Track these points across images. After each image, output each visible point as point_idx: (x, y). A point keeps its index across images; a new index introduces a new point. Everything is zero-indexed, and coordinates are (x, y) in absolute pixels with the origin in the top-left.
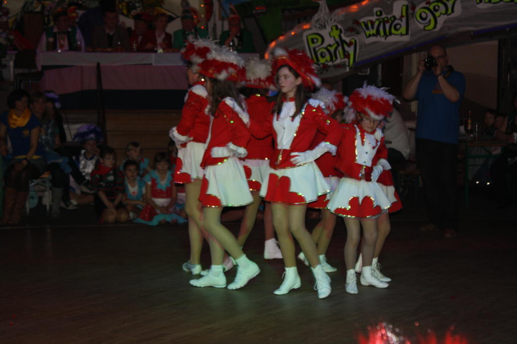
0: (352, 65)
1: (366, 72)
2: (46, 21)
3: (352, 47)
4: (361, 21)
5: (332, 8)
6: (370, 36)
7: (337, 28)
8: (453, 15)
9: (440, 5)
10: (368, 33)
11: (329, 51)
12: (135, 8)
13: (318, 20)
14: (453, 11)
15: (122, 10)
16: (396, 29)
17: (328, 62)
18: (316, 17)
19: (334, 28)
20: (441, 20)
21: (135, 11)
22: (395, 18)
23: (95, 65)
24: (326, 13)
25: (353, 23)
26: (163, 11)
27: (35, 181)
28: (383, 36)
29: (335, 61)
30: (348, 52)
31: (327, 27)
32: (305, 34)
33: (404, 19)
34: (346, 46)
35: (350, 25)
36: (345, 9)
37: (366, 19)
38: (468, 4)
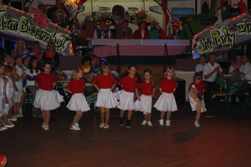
0: (233, 45)
1: (239, 48)
2: (95, 26)
3: (233, 37)
4: (237, 25)
5: (223, 19)
6: (241, 32)
7: (226, 28)
10: (240, 30)
11: (222, 39)
12: (134, 19)
13: (217, 24)
15: (128, 20)
17: (221, 44)
18: (216, 23)
19: (224, 28)
21: (134, 21)
23: (117, 45)
24: (221, 21)
25: (233, 26)
26: (146, 20)
27: (89, 96)
28: (247, 32)
29: (225, 43)
30: (231, 39)
31: (221, 27)
32: (211, 31)
34: (229, 36)
35: (232, 26)
36: (230, 19)
37: (239, 24)
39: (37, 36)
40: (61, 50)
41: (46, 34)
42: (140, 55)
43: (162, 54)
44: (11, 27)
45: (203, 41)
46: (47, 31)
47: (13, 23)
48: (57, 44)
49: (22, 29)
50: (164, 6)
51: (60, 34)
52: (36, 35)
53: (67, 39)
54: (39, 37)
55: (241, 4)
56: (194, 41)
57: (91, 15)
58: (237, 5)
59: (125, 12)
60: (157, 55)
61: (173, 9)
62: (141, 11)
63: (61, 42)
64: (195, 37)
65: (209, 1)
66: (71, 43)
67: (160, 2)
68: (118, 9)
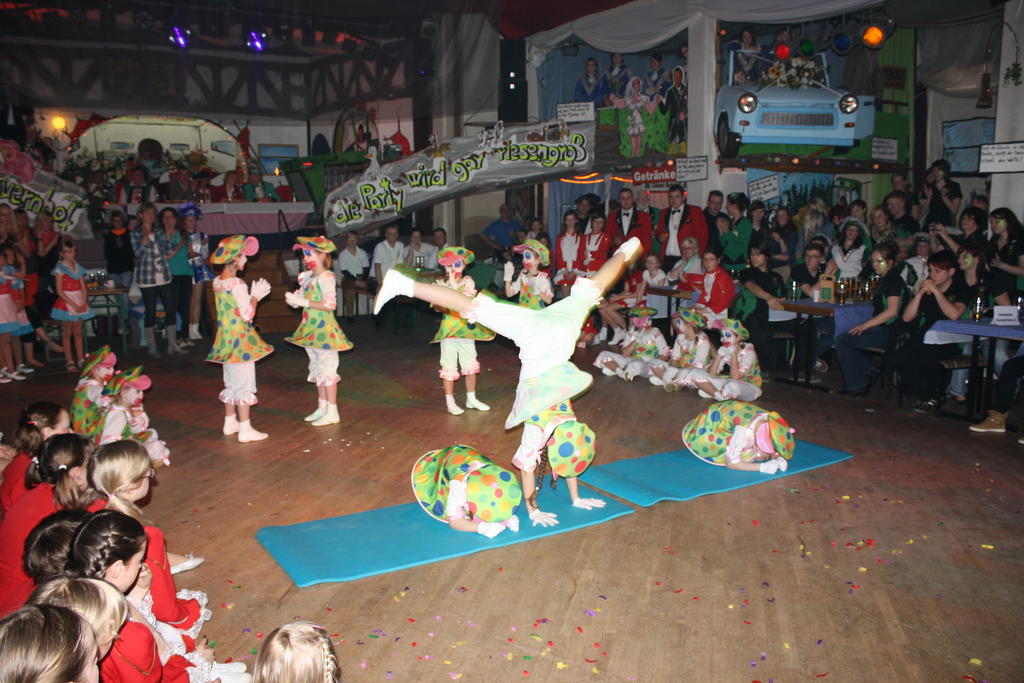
0: (400, 210)
3: (400, 196)
4: (408, 173)
5: (381, 163)
6: (414, 186)
7: (386, 180)
8: (482, 170)
9: (472, 161)
10: (412, 183)
11: (380, 200)
13: (370, 174)
14: (481, 166)
16: (436, 181)
17: (380, 208)
18: (368, 171)
19: (383, 180)
20: (472, 173)
22: (434, 172)
24: (377, 168)
25: (401, 176)
28: (425, 186)
29: (385, 207)
30: (396, 199)
31: (378, 179)
32: (359, 185)
33: (442, 173)
34: (394, 195)
35: (397, 177)
36: (393, 164)
37: (410, 173)
38: (493, 161)
39: (14, 201)
40: (66, 229)
41: (31, 196)
43: (272, 228)
45: (344, 204)
46: (35, 188)
48: (58, 216)
50: (243, 139)
51: (63, 195)
52: (10, 198)
53: (79, 205)
54: (18, 202)
55: (398, 138)
56: (327, 205)
57: (95, 157)
58: (391, 138)
59: (162, 153)
61: (260, 146)
62: (195, 150)
63: (66, 211)
64: (330, 196)
65: (328, 132)
66: (86, 214)
67: (236, 132)
68: (150, 147)
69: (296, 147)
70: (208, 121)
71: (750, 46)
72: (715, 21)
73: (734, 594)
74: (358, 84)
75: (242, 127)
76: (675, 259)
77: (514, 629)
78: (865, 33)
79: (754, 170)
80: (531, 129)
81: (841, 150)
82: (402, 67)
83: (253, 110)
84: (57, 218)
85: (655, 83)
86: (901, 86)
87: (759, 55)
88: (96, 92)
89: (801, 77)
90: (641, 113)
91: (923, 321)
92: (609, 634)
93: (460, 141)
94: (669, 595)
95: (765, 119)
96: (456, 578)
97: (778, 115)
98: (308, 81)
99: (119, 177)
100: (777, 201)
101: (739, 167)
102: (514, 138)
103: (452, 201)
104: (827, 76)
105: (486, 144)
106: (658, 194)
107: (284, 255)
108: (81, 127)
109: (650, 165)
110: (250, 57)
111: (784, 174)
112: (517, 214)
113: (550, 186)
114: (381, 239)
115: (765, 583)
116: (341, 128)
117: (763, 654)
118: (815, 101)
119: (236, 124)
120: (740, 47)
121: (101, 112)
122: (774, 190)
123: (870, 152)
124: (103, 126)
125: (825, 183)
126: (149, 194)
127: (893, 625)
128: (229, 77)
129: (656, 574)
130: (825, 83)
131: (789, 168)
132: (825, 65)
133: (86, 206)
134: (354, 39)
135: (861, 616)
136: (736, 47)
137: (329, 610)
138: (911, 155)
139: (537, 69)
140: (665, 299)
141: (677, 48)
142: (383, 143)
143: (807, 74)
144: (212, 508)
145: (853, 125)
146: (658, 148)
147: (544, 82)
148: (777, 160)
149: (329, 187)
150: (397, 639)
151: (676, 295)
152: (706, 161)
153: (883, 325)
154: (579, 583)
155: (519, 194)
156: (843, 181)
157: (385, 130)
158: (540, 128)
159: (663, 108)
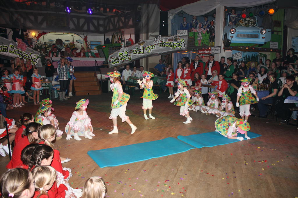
0: (130, 60)
3: (130, 56)
5: (125, 47)
7: (126, 52)
8: (154, 49)
9: (151, 47)
10: (134, 53)
11: (125, 57)
14: (154, 48)
16: (141, 52)
17: (124, 60)
18: (121, 49)
20: (152, 50)
22: (140, 49)
28: (138, 54)
29: (126, 60)
31: (124, 51)
32: (119, 53)
33: (143, 50)
34: (128, 56)
35: (130, 51)
36: (129, 47)
37: (133, 50)
38: (158, 47)
39: (20, 56)
40: (35, 64)
41: (25, 54)
42: (79, 66)
43: (93, 65)
44: (4, 50)
45: (114, 59)
47: (5, 48)
48: (33, 60)
49: (11, 51)
50: (86, 39)
51: (34, 54)
53: (38, 57)
54: (22, 56)
55: (130, 40)
56: (109, 59)
57: (43, 44)
58: (128, 40)
60: (88, 66)
61: (90, 41)
62: (72, 42)
63: (35, 59)
64: (110, 56)
65: (110, 38)
66: (40, 60)
67: (84, 37)
68: (59, 41)
69: (101, 42)
70: (75, 34)
71: (234, 14)
72: (224, 7)
73: (224, 175)
74: (119, 24)
75: (85, 36)
76: (210, 76)
77: (159, 183)
78: (269, 10)
79: (234, 51)
80: (169, 38)
81: (260, 45)
82: (132, 19)
83: (89, 31)
84: (32, 61)
85: (206, 24)
86: (279, 26)
87: (236, 17)
88: (44, 25)
89: (249, 24)
90: (201, 33)
91: (284, 96)
92: (187, 185)
93: (148, 41)
94: (205, 174)
95: (238, 36)
96: (143, 167)
97: (242, 34)
98: (104, 23)
99: (50, 50)
100: (241, 60)
101: (230, 50)
102: (164, 40)
103: (145, 58)
104: (257, 23)
105: (156, 42)
106: (206, 57)
107: (96, 73)
108: (40, 35)
109: (204, 49)
110: (88, 16)
111: (243, 52)
112: (164, 62)
113: (174, 55)
114: (124, 69)
115: (234, 172)
116: (114, 36)
117: (232, 193)
118: (253, 31)
119: (84, 35)
120: (231, 14)
121: (46, 31)
122: (240, 56)
123: (269, 46)
124: (46, 35)
125: (256, 55)
126: (58, 55)
127: (272, 186)
128: (82, 21)
129: (201, 168)
130: (256, 25)
131: (245, 50)
132: (256, 20)
133: (40, 58)
134: (118, 11)
135: (262, 183)
136: (230, 14)
137: (106, 175)
138: (282, 47)
139: (171, 20)
140: (207, 88)
141: (213, 14)
142: (126, 41)
143: (251, 23)
144: (73, 145)
145: (264, 38)
146: (206, 44)
147: (173, 24)
148: (241, 48)
149: (110, 54)
150: (125, 184)
151: (210, 87)
152: (220, 48)
153: (272, 97)
154: (179, 170)
155: (165, 57)
156: (261, 54)
157: (127, 37)
158: (172, 37)
159: (208, 32)
